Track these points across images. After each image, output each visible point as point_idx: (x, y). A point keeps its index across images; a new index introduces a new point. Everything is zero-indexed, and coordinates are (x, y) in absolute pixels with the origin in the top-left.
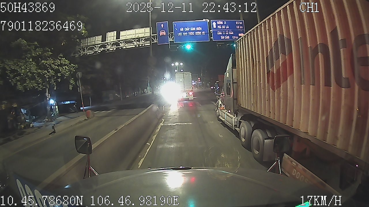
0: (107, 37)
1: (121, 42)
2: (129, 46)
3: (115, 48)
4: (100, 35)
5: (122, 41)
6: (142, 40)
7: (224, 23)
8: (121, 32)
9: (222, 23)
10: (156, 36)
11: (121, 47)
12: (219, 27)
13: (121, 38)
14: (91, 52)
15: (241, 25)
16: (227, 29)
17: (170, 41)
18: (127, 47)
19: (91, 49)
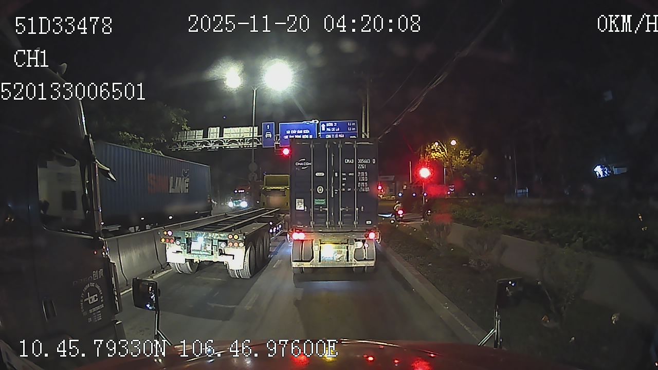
0: (209, 132)
1: (224, 141)
2: (233, 146)
3: (217, 146)
4: (201, 130)
5: (226, 140)
6: (247, 140)
7: (334, 124)
8: (224, 129)
9: (331, 125)
10: (262, 137)
11: (224, 147)
12: (328, 129)
13: (225, 136)
14: (191, 148)
15: (354, 127)
16: (338, 131)
17: (276, 144)
18: (231, 147)
19: (191, 144)
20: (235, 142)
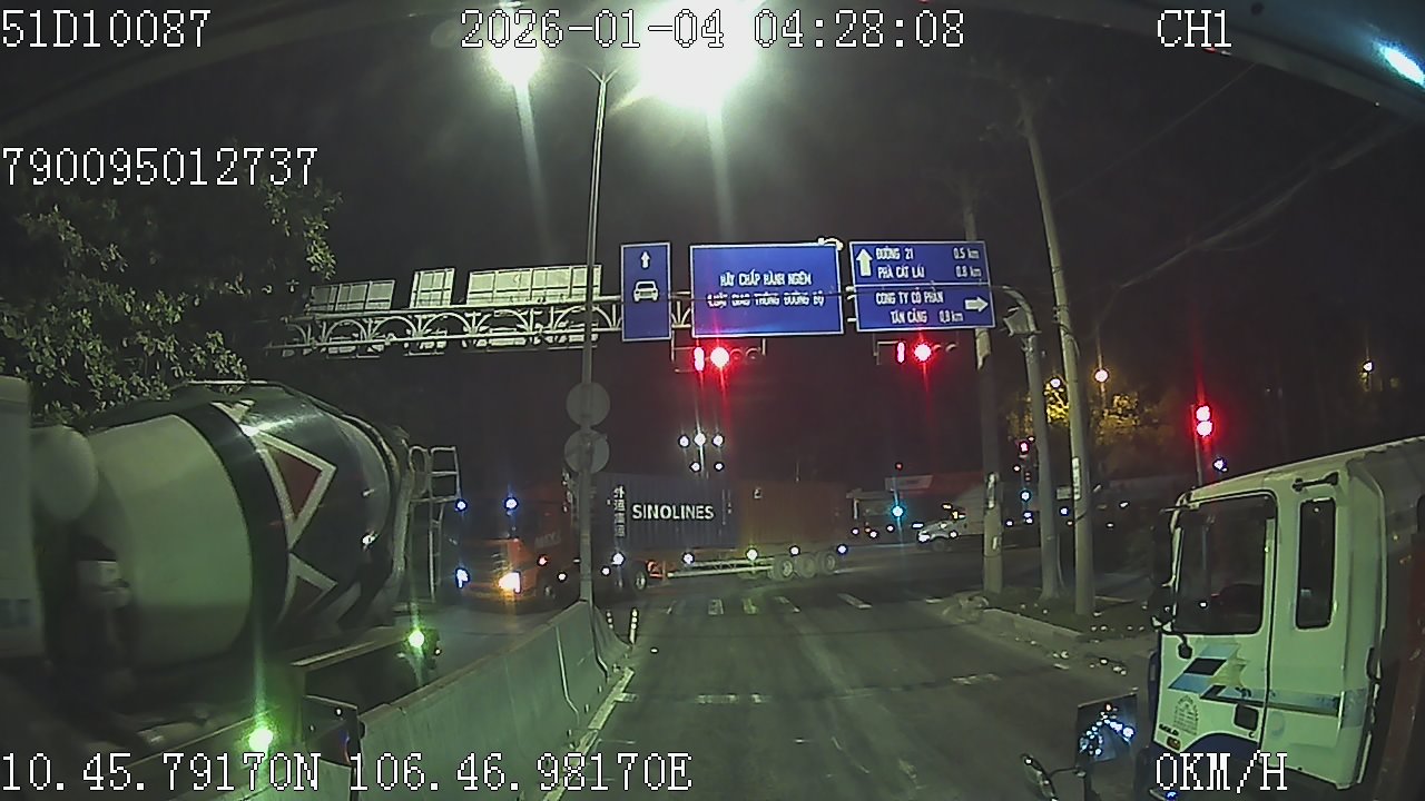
0: (414, 289)
1: (470, 319)
2: (502, 338)
3: (441, 339)
4: (387, 281)
5: (474, 315)
6: (556, 316)
7: (903, 254)
8: (471, 275)
9: (894, 254)
10: (618, 303)
11: (466, 339)
12: (882, 271)
13: (473, 301)
14: (345, 346)
15: (975, 264)
16: (920, 280)
17: (675, 329)
18: (494, 342)
19: (348, 331)
20: (511, 322)
